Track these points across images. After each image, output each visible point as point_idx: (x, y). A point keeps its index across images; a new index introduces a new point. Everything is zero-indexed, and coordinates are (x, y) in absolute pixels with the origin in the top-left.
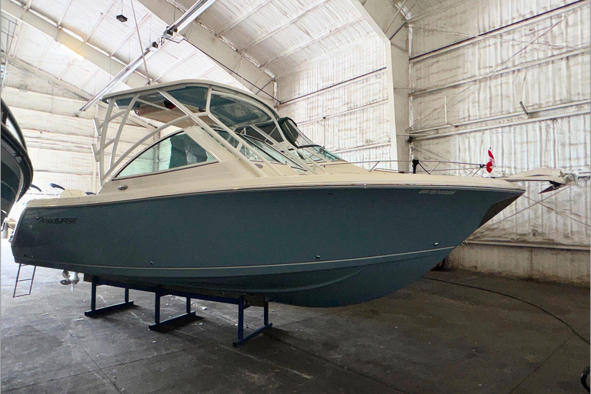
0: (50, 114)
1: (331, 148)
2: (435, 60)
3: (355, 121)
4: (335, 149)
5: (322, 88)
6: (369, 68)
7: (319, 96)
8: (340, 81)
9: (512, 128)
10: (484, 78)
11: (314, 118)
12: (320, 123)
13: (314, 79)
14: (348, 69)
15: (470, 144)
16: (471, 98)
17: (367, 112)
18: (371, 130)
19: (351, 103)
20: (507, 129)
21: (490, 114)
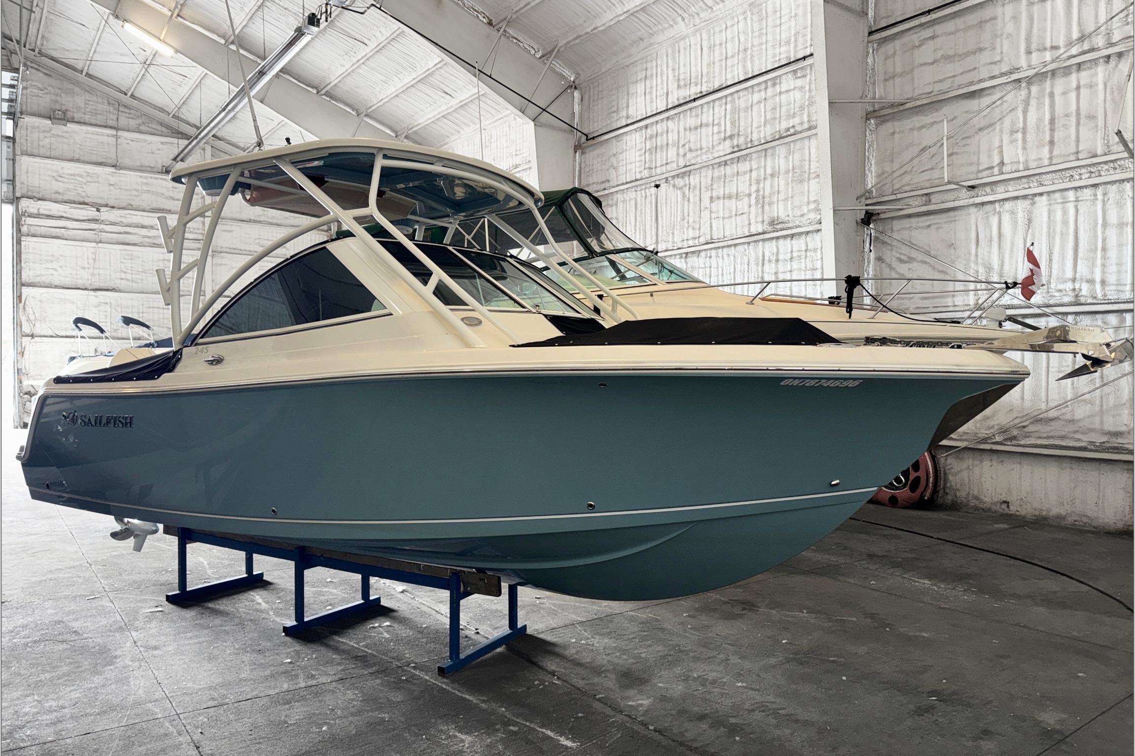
0: (113, 170)
1: (695, 238)
2: (928, 33)
3: (748, 176)
4: (702, 240)
5: (677, 103)
6: (780, 54)
7: (670, 122)
8: (717, 86)
9: (1100, 192)
10: (1037, 74)
11: (659, 171)
12: (672, 182)
13: (659, 82)
14: (732, 56)
15: (1002, 228)
16: (1007, 122)
17: (773, 155)
18: (782, 196)
19: (739, 135)
20: (1088, 192)
21: (1051, 158)
